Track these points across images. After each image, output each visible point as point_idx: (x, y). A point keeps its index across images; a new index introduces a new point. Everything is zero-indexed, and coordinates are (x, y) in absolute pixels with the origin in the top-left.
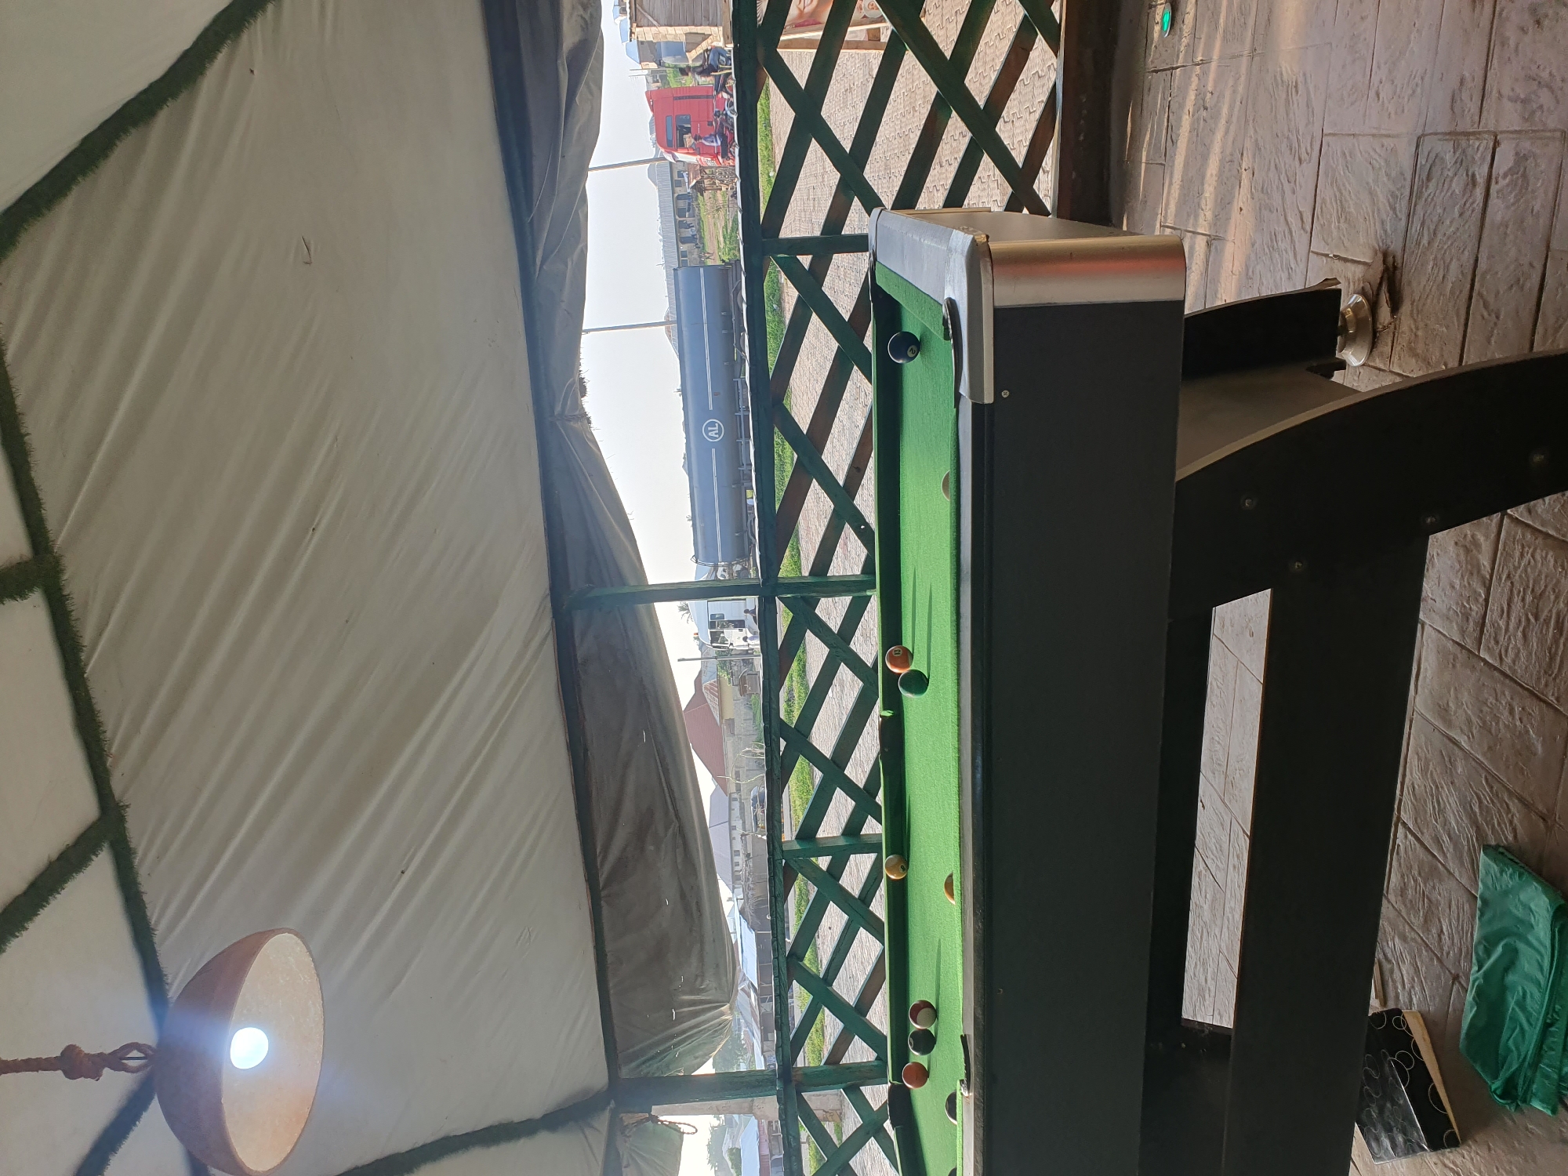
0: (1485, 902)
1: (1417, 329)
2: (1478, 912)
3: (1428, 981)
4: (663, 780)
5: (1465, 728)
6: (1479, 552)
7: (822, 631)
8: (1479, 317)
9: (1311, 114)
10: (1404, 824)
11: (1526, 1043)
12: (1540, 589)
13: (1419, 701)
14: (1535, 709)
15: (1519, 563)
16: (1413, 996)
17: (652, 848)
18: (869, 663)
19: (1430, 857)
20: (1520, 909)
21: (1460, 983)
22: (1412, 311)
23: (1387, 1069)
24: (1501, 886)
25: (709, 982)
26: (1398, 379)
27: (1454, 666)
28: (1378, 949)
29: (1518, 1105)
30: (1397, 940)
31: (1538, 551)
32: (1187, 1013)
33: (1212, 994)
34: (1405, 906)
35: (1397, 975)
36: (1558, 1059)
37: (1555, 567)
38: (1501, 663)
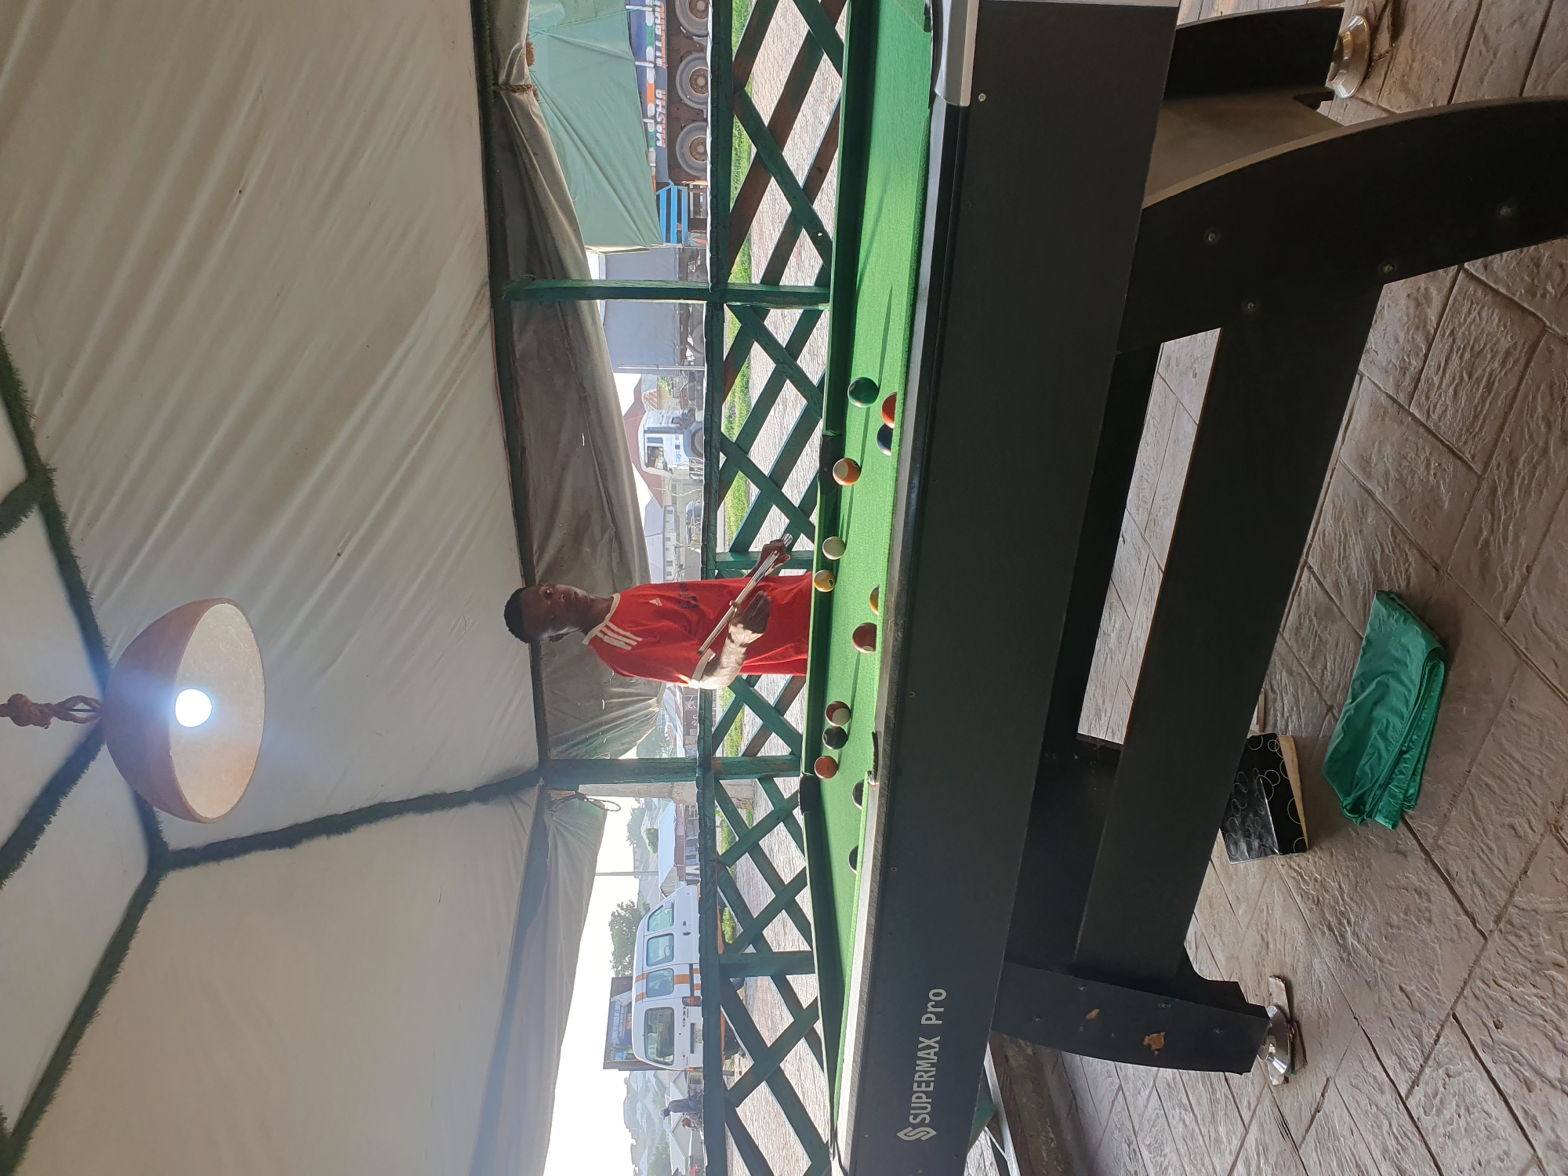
0: (1369, 642)
1: (1413, 60)
2: (1361, 652)
3: (1306, 712)
4: (601, 485)
5: (1382, 480)
6: (1429, 306)
7: (769, 344)
8: (1477, 53)
10: (1310, 568)
11: (1381, 767)
12: (1479, 347)
13: (1344, 451)
14: (1449, 463)
15: (1465, 320)
16: (1289, 724)
17: (588, 550)
18: (815, 381)
19: (1327, 600)
20: (1400, 651)
21: (1333, 714)
22: (1412, 40)
23: (1256, 786)
24: (1386, 630)
26: (1384, 115)
27: (1383, 419)
28: (1266, 681)
29: (1363, 820)
30: (1284, 674)
31: (1486, 308)
32: (1083, 730)
33: (1108, 715)
34: (1297, 642)
35: (1279, 704)
36: (1407, 782)
37: (1498, 326)
38: (1427, 419)
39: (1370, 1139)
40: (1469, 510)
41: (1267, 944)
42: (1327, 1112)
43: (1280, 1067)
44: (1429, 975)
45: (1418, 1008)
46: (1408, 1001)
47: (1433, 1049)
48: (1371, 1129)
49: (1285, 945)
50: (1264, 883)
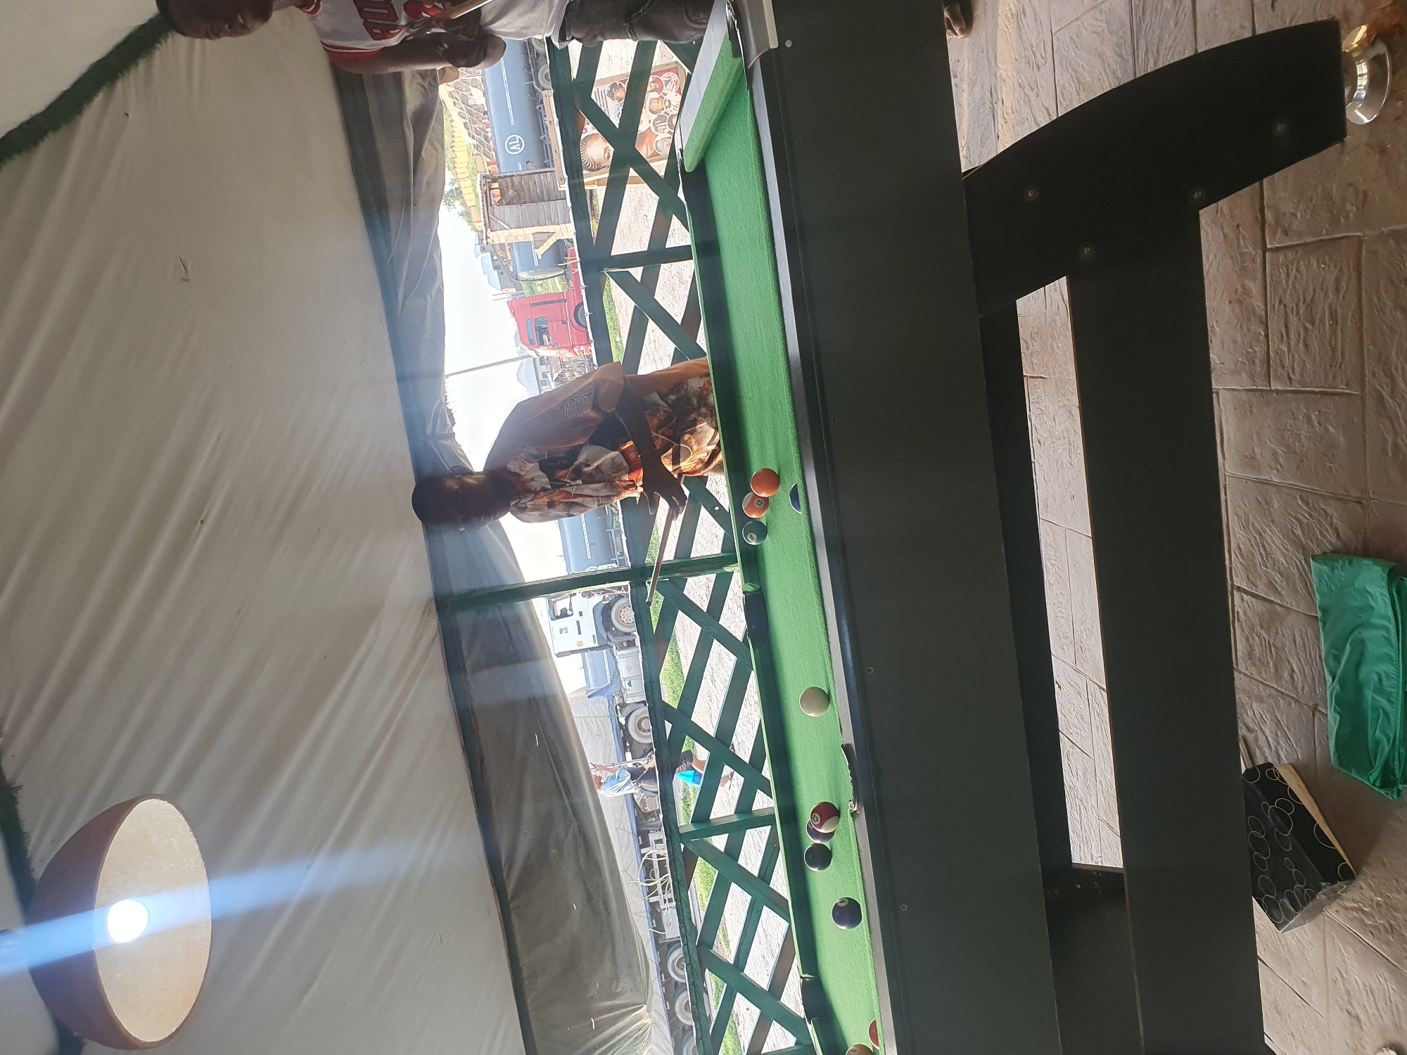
2: (1321, 624)
4: (558, 776)
5: (1273, 463)
7: (692, 610)
9: (1039, 25)
10: (1239, 589)
12: (1310, 296)
13: (1228, 465)
14: (1328, 405)
15: (1287, 283)
16: (1280, 751)
17: (555, 852)
18: (740, 638)
19: (1268, 605)
20: (1359, 598)
21: (1320, 712)
23: (1271, 821)
25: (624, 985)
27: (1251, 412)
28: (1240, 724)
30: (1254, 706)
31: (1302, 262)
35: (1262, 739)
37: (1318, 266)
38: (1291, 383)
40: (1365, 431)
49: (1376, 1004)
50: (1325, 947)
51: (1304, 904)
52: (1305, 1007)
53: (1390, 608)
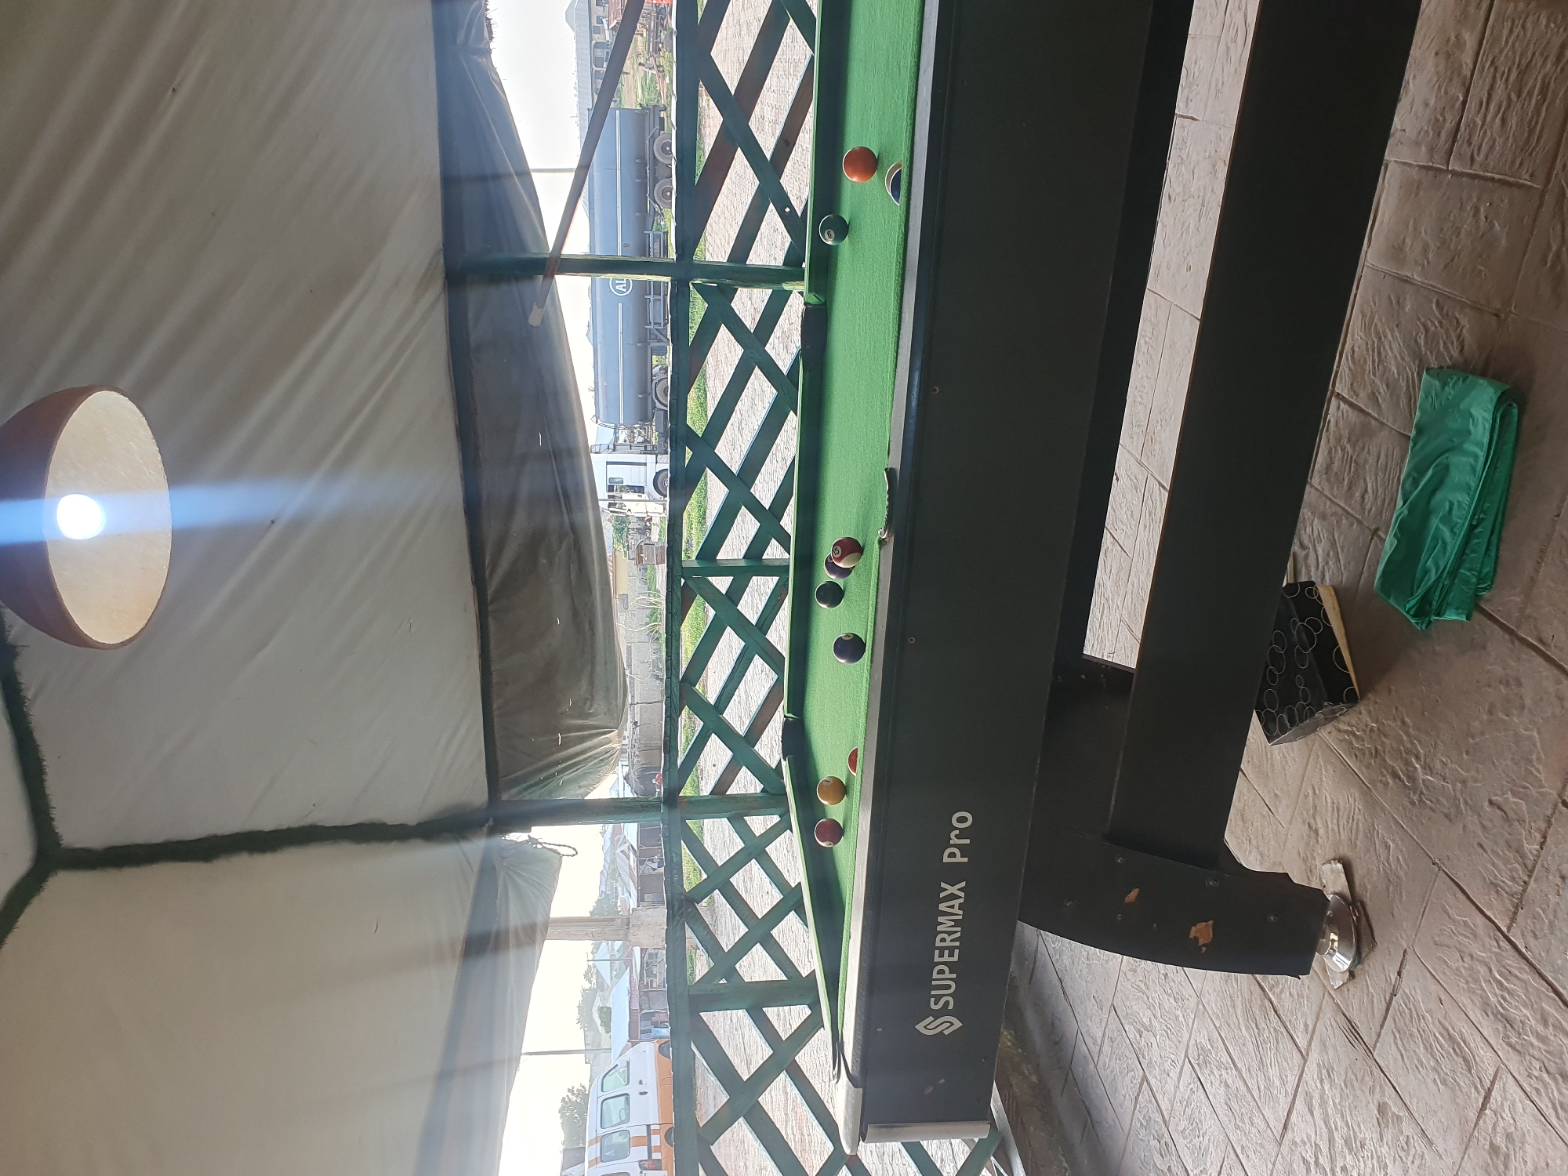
0: (1420, 430)
2: (1411, 444)
3: (1345, 551)
5: (1420, 259)
7: (737, 327)
10: (1338, 396)
11: (1447, 554)
13: (1372, 255)
14: (1503, 197)
15: (1507, 42)
16: (1326, 573)
17: (545, 561)
18: (787, 369)
19: (1363, 418)
20: (1459, 421)
21: (1379, 536)
23: (1295, 637)
24: (1441, 404)
25: (599, 706)
27: (1417, 195)
28: (1296, 540)
30: (1316, 522)
31: (1531, 18)
34: (1328, 481)
35: (1311, 557)
36: (1480, 560)
37: (1547, 26)
38: (1472, 165)
39: (1464, 1000)
40: (1532, 233)
41: (1316, 832)
42: (1407, 992)
43: (1341, 962)
44: (1526, 770)
45: (1515, 817)
46: (1499, 813)
47: (1538, 857)
48: (1465, 986)
49: (1338, 820)
50: (1307, 764)
51: (1302, 721)
52: (1269, 816)
53: (1487, 434)
